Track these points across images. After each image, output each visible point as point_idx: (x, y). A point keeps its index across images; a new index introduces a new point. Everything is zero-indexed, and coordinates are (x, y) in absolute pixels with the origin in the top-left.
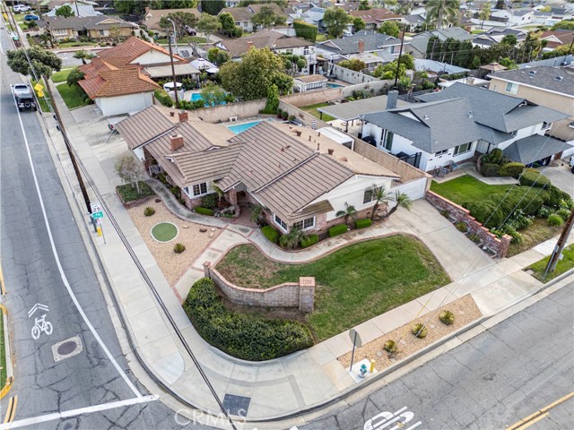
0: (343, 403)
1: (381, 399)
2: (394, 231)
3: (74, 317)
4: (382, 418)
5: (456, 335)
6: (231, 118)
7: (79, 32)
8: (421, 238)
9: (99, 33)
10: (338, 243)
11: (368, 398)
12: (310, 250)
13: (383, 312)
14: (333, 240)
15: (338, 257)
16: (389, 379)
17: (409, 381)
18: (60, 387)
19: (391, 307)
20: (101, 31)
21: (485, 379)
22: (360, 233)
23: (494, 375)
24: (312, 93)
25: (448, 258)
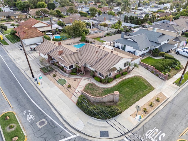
0: (137, 129)
1: (147, 126)
2: (134, 75)
3: (40, 113)
5: (162, 104)
8: (142, 76)
10: (119, 80)
11: (144, 126)
12: (111, 83)
13: (139, 100)
14: (117, 79)
15: (120, 84)
16: (147, 120)
17: (153, 120)
18: (44, 136)
19: (141, 98)
20: (15, 16)
21: (174, 116)
22: (125, 77)
23: (176, 115)
24: (95, 34)
25: (152, 82)
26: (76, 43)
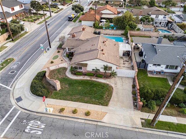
1: (43, 119)
2: (108, 83)
4: (37, 122)
6: (110, 34)
7: (106, 2)
8: (114, 89)
9: (110, 2)
11: (41, 117)
13: (74, 101)
14: (86, 77)
15: (82, 81)
19: (78, 101)
21: (74, 134)
22: (96, 79)
24: (146, 32)
25: (116, 99)
26: (116, 35)
